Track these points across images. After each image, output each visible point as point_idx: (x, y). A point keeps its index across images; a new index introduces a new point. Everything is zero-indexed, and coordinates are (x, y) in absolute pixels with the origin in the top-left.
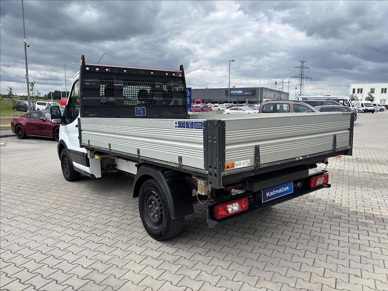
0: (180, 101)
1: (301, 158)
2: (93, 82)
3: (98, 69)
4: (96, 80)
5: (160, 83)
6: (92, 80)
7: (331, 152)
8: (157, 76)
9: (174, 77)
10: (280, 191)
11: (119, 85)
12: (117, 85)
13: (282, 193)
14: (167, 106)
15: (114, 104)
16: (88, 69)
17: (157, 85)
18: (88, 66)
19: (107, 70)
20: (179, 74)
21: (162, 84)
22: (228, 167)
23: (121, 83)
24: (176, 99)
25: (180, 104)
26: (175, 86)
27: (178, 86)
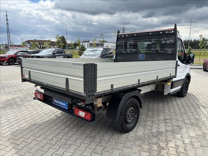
0: (170, 51)
2: (121, 42)
3: (123, 36)
9: (167, 34)
11: (131, 42)
12: (130, 43)
13: (61, 105)
16: (119, 36)
17: (153, 41)
19: (127, 35)
20: (171, 31)
21: (157, 39)
22: (24, 76)
23: (132, 42)
24: (166, 49)
25: (169, 53)
26: (167, 40)
27: (169, 40)
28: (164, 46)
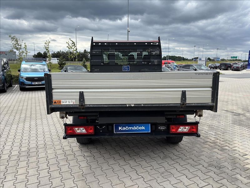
0: (156, 62)
1: (133, 105)
2: (97, 52)
3: (100, 44)
4: (99, 50)
5: (140, 50)
6: (97, 50)
7: (179, 105)
8: (139, 46)
9: (152, 45)
10: (135, 128)
12: (111, 53)
14: (148, 64)
15: (109, 64)
16: (94, 44)
17: (138, 51)
18: (94, 43)
19: (105, 44)
20: (156, 43)
21: (142, 50)
22: (55, 103)
23: (113, 51)
24: (152, 60)
25: (156, 64)
26: (153, 51)
27: (154, 51)
28: (150, 57)
